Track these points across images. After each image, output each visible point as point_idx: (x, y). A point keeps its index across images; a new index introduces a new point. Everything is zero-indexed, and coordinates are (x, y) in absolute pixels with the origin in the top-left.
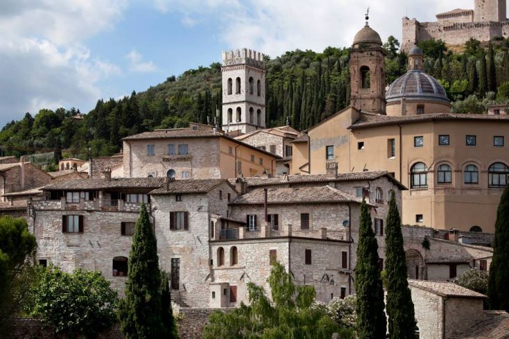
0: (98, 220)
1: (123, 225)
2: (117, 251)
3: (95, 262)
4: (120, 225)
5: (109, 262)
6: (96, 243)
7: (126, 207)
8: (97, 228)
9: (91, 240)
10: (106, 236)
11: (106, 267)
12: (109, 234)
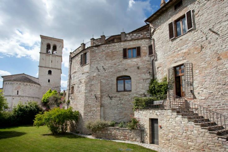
0: (103, 51)
1: (125, 51)
2: (120, 71)
3: (101, 82)
4: (122, 52)
5: (112, 81)
6: (102, 68)
7: (127, 37)
8: (103, 56)
9: (98, 66)
10: (110, 62)
11: (110, 85)
12: (112, 60)
